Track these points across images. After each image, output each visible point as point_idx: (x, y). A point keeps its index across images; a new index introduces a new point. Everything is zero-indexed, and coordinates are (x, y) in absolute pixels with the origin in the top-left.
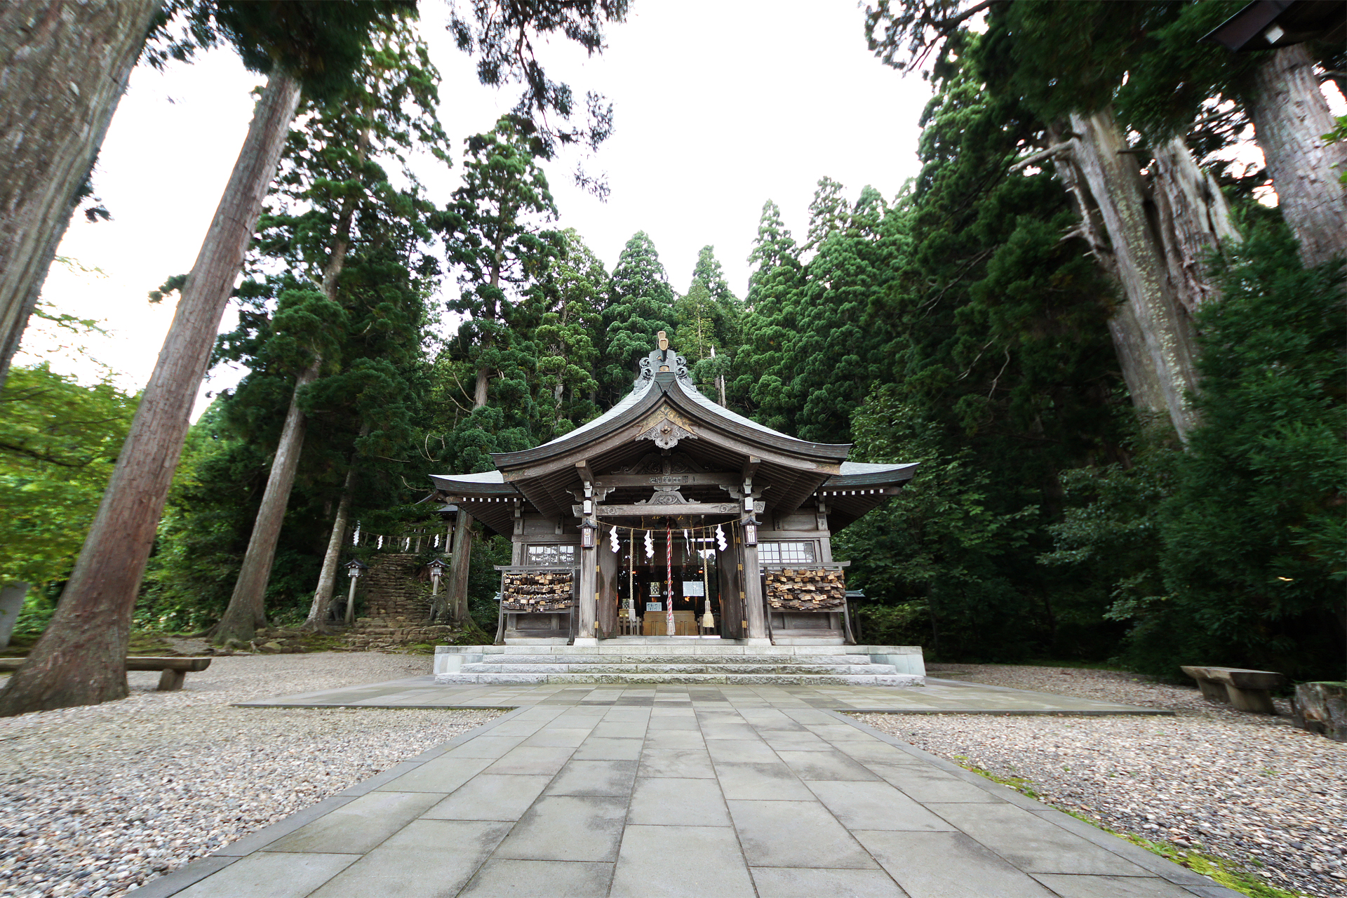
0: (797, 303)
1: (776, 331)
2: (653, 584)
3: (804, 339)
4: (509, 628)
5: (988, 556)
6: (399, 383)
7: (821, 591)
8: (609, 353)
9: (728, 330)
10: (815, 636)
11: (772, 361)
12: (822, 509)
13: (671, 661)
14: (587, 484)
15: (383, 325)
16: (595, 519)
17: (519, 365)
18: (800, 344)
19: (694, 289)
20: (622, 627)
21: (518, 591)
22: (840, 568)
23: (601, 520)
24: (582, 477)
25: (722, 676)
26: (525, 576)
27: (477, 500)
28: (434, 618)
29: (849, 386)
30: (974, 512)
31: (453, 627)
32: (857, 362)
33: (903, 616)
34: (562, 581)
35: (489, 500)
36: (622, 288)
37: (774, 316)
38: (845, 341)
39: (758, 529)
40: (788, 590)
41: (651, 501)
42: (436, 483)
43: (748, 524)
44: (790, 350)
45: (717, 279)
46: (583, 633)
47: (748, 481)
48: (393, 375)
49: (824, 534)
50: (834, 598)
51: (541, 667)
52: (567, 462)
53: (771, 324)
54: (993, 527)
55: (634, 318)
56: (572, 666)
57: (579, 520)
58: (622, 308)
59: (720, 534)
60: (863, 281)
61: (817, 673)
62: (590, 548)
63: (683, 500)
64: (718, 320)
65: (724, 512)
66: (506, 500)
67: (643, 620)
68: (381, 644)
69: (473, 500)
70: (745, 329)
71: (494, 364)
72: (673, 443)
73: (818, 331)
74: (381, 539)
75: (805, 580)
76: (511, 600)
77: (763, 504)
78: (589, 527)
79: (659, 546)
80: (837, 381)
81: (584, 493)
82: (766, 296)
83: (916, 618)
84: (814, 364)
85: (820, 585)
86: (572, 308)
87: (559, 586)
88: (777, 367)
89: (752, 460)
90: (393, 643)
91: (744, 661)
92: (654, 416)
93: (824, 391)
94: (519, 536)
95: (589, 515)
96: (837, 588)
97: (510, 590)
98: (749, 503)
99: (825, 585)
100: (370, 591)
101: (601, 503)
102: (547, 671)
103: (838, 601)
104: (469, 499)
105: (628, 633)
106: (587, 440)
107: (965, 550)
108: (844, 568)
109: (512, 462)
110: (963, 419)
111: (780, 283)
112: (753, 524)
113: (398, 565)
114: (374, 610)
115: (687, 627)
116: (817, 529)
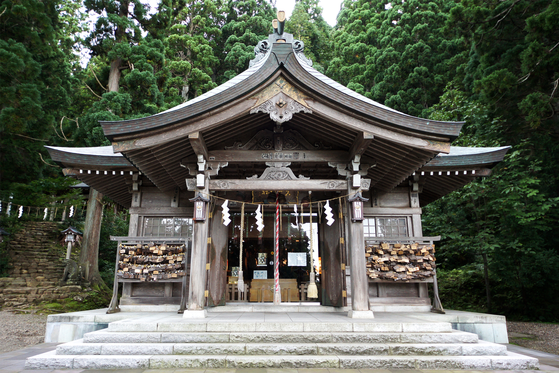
0: (378, 25)
1: (361, 47)
2: (260, 255)
3: (385, 53)
4: (124, 295)
5: (539, 232)
6: (33, 65)
7: (414, 263)
8: (227, 61)
9: (322, 47)
10: (405, 304)
11: (357, 71)
12: (416, 188)
13: (281, 340)
14: (201, 158)
15: (18, 10)
16: (207, 192)
17: (147, 58)
18: (381, 57)
19: (297, 11)
20: (231, 293)
21: (132, 261)
22: (432, 243)
23: (214, 194)
24: (196, 150)
25: (334, 358)
26: (139, 246)
27: (93, 172)
28: (67, 279)
29: (419, 91)
30: (531, 194)
31: (83, 287)
32: (426, 72)
33: (457, 278)
34: (176, 252)
35: (106, 173)
36: (239, 8)
37: (360, 35)
38: (416, 55)
39: (365, 204)
40: (385, 262)
41: (263, 176)
42: (52, 154)
43: (356, 200)
44: (372, 63)
45: (315, 6)
46: (192, 305)
47: (357, 159)
48: (26, 57)
49: (416, 211)
50: (425, 270)
51: (145, 347)
52: (180, 133)
53: (357, 41)
54: (546, 207)
55: (248, 33)
56: (179, 346)
57: (192, 194)
58: (238, 24)
59: (328, 210)
60: (433, 7)
61: (430, 354)
62: (202, 221)
63: (293, 176)
64: (314, 39)
65: (332, 188)
66: (122, 173)
67: (250, 287)
68: (15, 303)
69: (89, 172)
70: (337, 45)
71: (125, 57)
72: (288, 117)
73: (395, 47)
74: (21, 209)
75: (400, 253)
76: (126, 269)
77: (369, 181)
78: (202, 200)
79: (268, 220)
80: (408, 88)
81: (197, 167)
82: (355, 18)
83: (469, 280)
84: (391, 74)
85: (413, 257)
86: (198, 21)
87: (172, 257)
88: (360, 77)
89: (366, 136)
90: (27, 302)
91: (355, 340)
92: (269, 89)
93: (398, 95)
94: (136, 208)
95: (202, 188)
96: (428, 261)
97: (126, 260)
98: (357, 180)
99: (418, 257)
100: (17, 254)
101: (213, 178)
102: (150, 353)
103: (429, 273)
104: (85, 172)
105: (236, 298)
106: (200, 110)
107: (521, 227)
108: (435, 242)
109: (122, 131)
110: (527, 114)
111: (366, 8)
112: (360, 200)
113: (45, 231)
114: (17, 270)
115: (290, 293)
116: (410, 206)
